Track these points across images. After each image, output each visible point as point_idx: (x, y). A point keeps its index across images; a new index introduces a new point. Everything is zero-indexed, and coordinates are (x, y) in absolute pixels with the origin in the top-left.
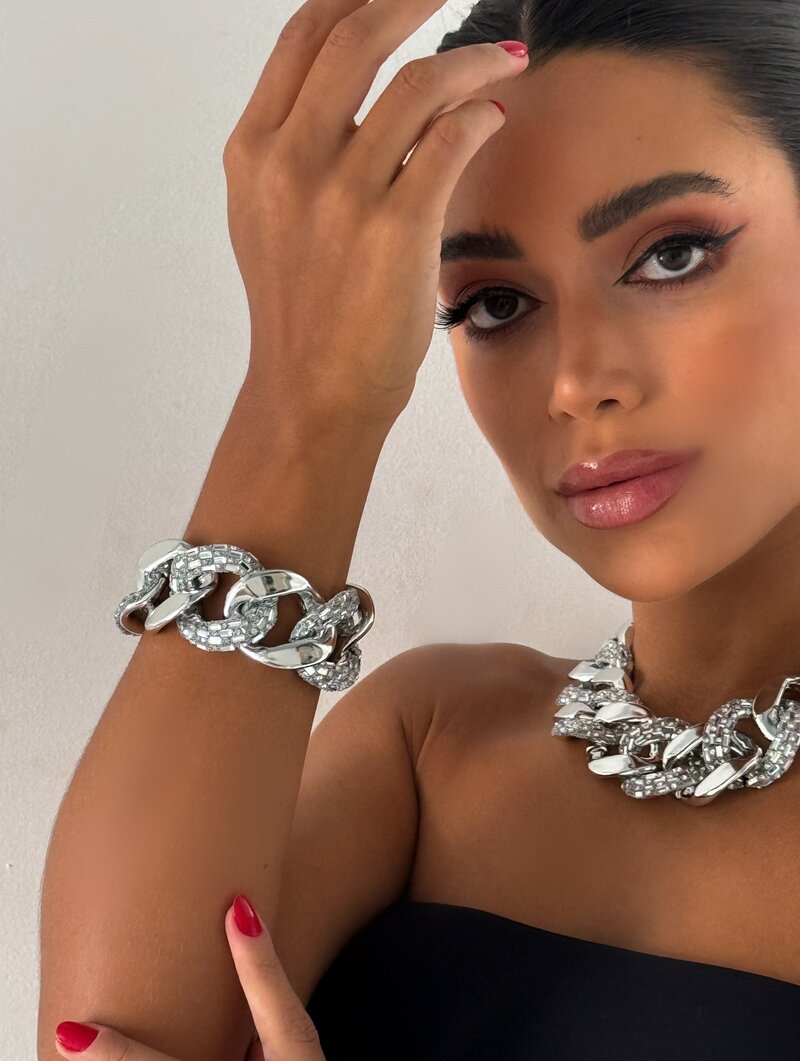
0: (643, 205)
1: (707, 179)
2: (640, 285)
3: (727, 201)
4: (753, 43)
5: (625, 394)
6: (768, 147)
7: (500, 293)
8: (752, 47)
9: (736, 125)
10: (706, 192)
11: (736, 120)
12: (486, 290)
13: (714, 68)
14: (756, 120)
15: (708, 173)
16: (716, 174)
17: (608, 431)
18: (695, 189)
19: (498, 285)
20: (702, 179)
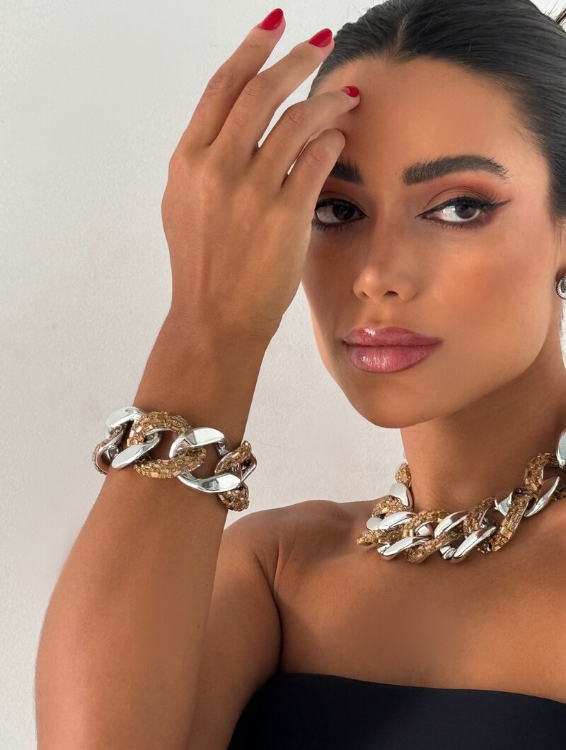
0: (449, 171)
1: (495, 164)
2: (432, 222)
3: (503, 182)
4: (546, 83)
5: (403, 291)
6: (537, 153)
7: (342, 203)
8: (543, 85)
9: (521, 134)
10: (492, 172)
11: (521, 131)
12: (333, 199)
13: (516, 94)
14: (534, 134)
15: (495, 161)
16: (501, 163)
17: (387, 311)
18: (485, 168)
19: (341, 198)
20: (491, 163)
